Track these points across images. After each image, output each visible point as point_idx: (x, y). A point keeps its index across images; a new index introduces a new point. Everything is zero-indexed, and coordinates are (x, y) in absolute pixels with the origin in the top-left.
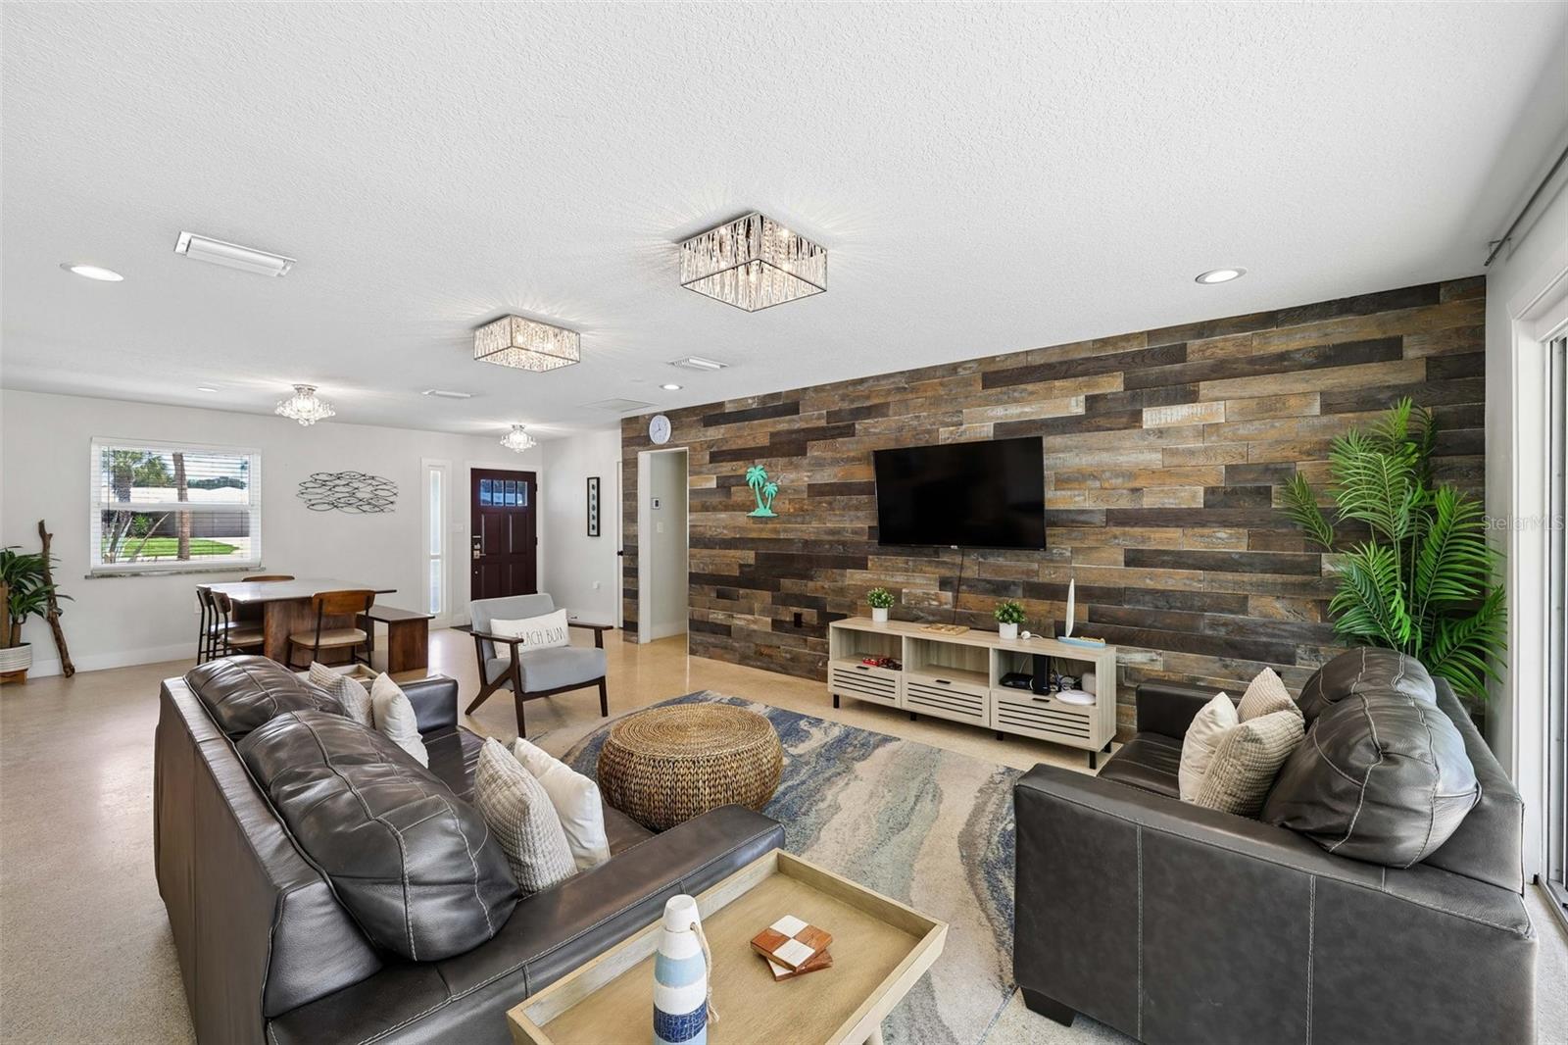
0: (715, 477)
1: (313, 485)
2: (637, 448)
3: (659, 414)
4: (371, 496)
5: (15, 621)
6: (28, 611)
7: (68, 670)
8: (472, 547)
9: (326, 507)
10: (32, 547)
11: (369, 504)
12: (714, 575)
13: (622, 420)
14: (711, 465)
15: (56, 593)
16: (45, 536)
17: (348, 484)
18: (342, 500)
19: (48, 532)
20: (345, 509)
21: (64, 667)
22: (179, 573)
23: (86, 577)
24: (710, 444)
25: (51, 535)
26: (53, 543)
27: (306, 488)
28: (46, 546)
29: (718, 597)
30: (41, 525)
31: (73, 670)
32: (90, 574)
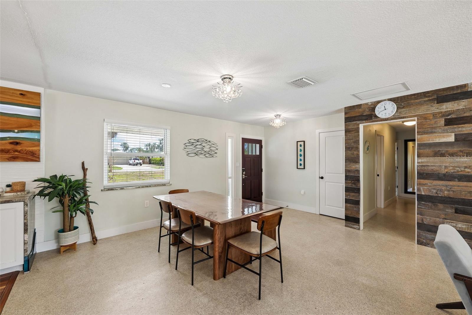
0: (453, 134)
1: (189, 145)
2: (358, 122)
3: (385, 100)
4: (209, 150)
5: (71, 216)
6: (77, 211)
7: (94, 240)
8: (242, 173)
9: (193, 155)
10: (79, 176)
11: (209, 153)
12: (450, 198)
13: (345, 108)
14: (446, 127)
15: (89, 201)
16: (84, 170)
17: (201, 145)
18: (199, 152)
19: (86, 168)
20: (200, 156)
21: (93, 238)
22: (139, 187)
23: (102, 190)
24: (443, 115)
25: (87, 169)
26: (88, 173)
27: (187, 146)
28: (85, 175)
29: (456, 212)
30: (83, 164)
31: (97, 240)
32: (103, 189)
